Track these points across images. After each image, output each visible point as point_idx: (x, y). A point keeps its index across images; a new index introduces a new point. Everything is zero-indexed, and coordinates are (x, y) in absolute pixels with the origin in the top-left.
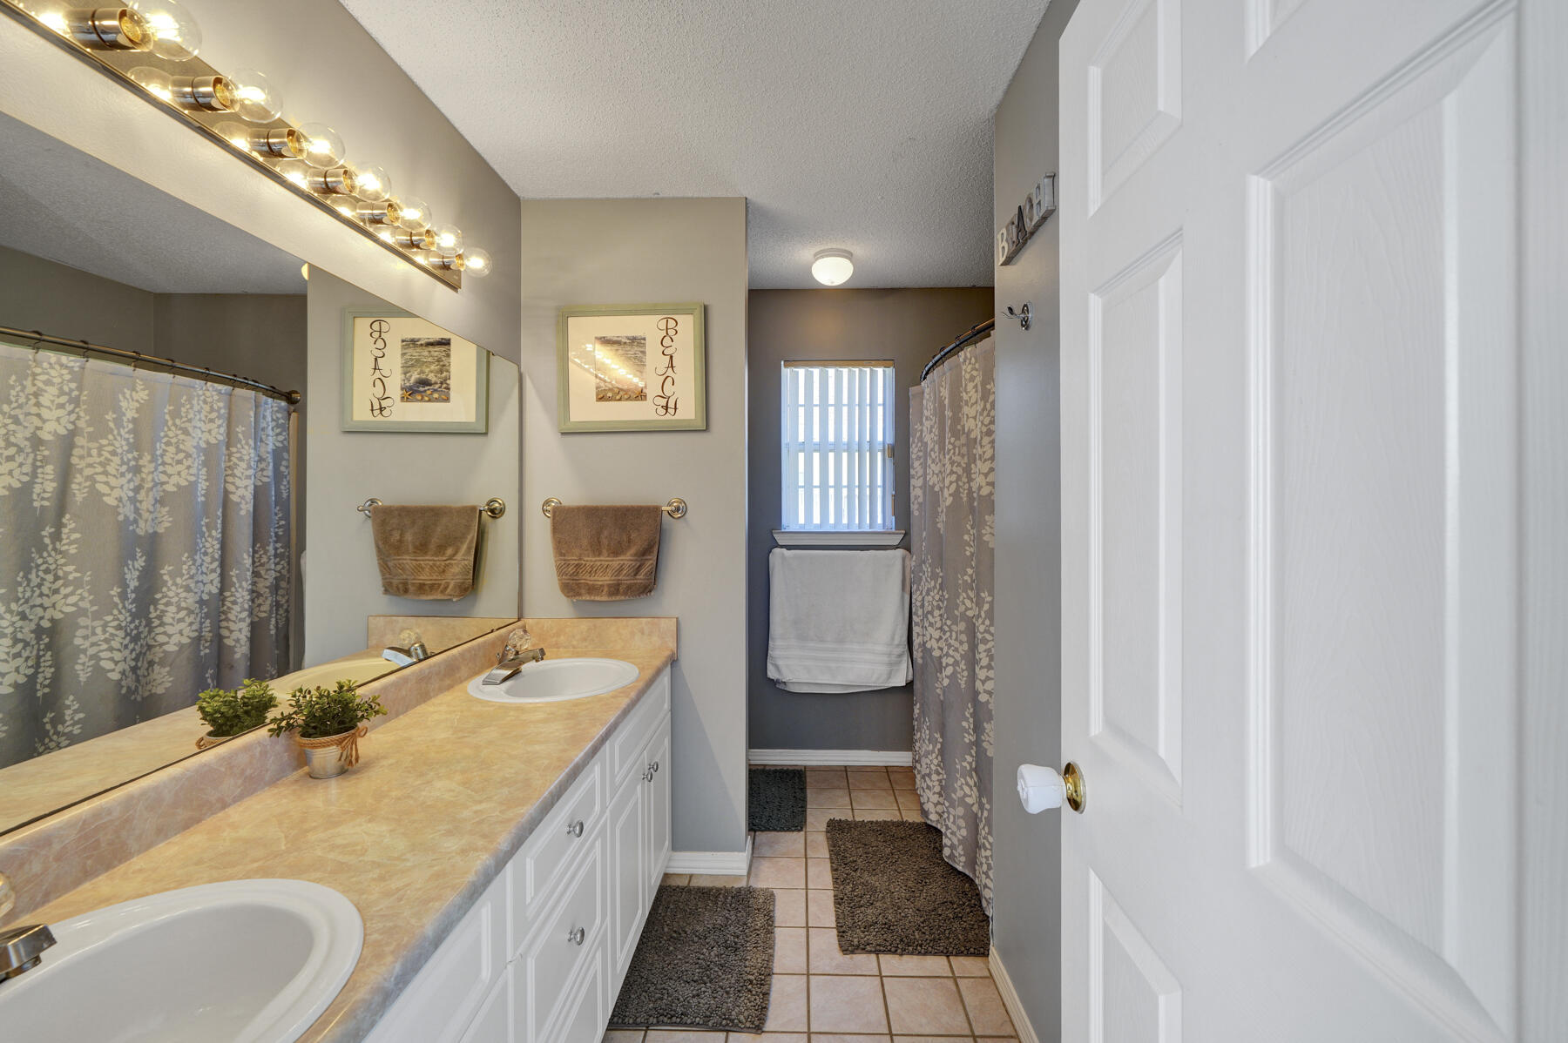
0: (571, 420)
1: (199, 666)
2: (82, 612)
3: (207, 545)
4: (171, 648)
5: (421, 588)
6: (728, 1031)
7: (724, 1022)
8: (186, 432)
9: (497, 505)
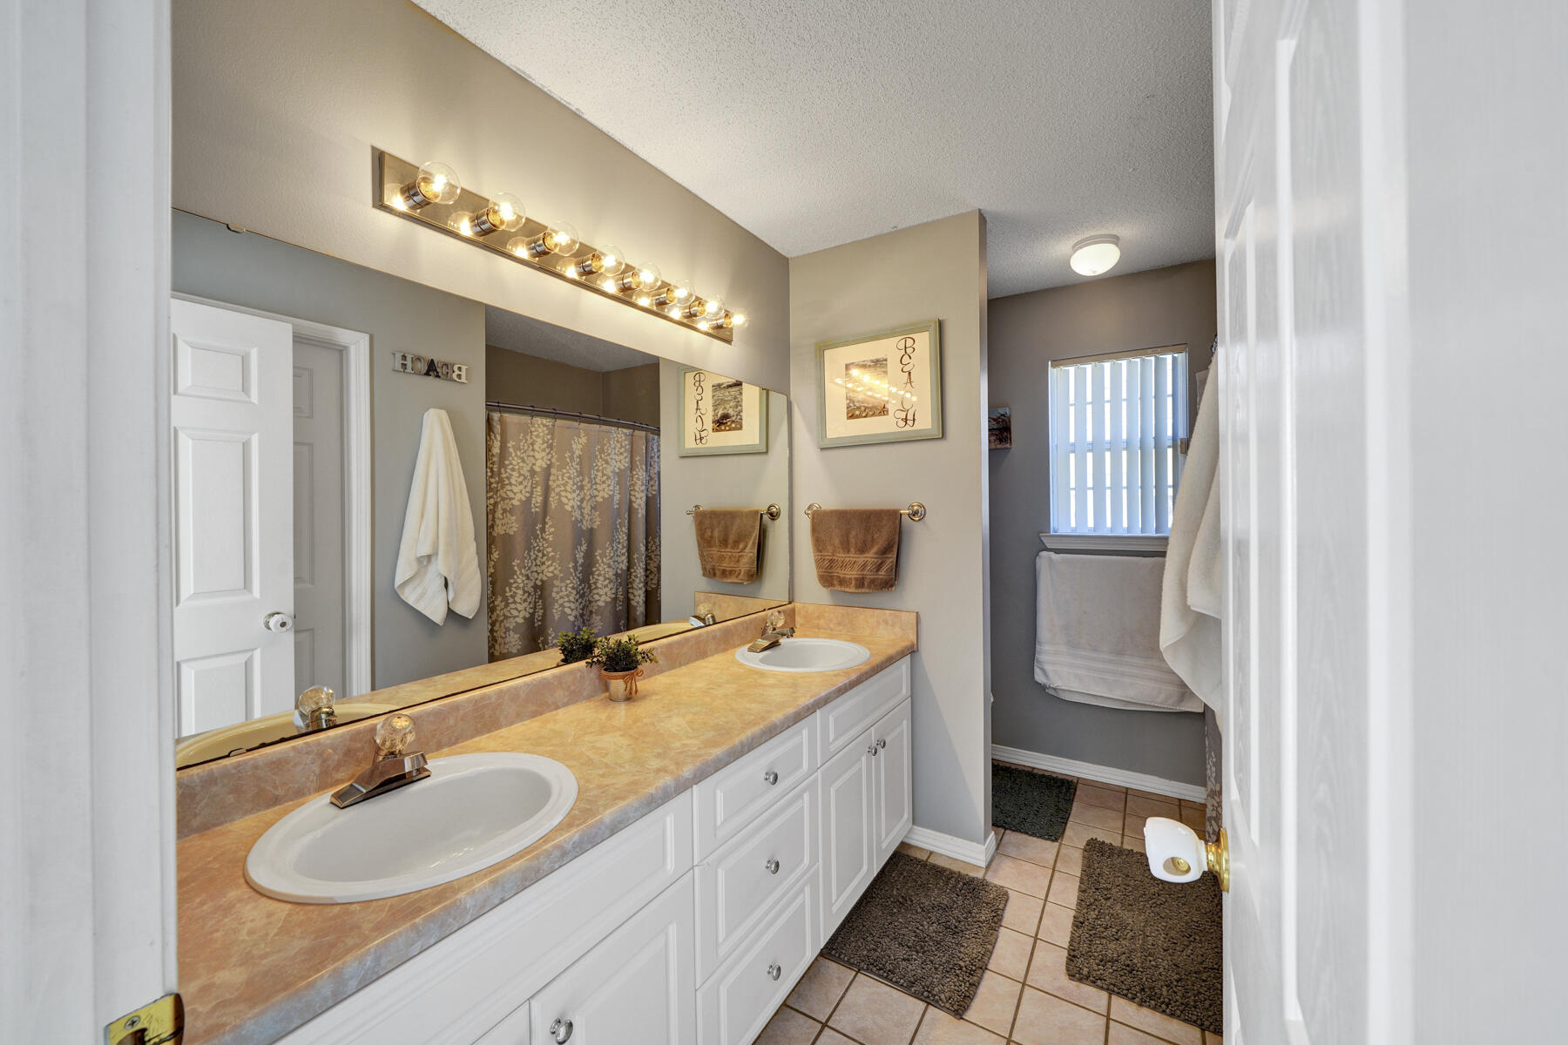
0: (828, 437)
1: (616, 616)
2: (555, 577)
3: (620, 537)
4: (601, 604)
5: (724, 573)
6: (929, 1004)
7: (926, 994)
8: (607, 462)
9: (774, 510)
